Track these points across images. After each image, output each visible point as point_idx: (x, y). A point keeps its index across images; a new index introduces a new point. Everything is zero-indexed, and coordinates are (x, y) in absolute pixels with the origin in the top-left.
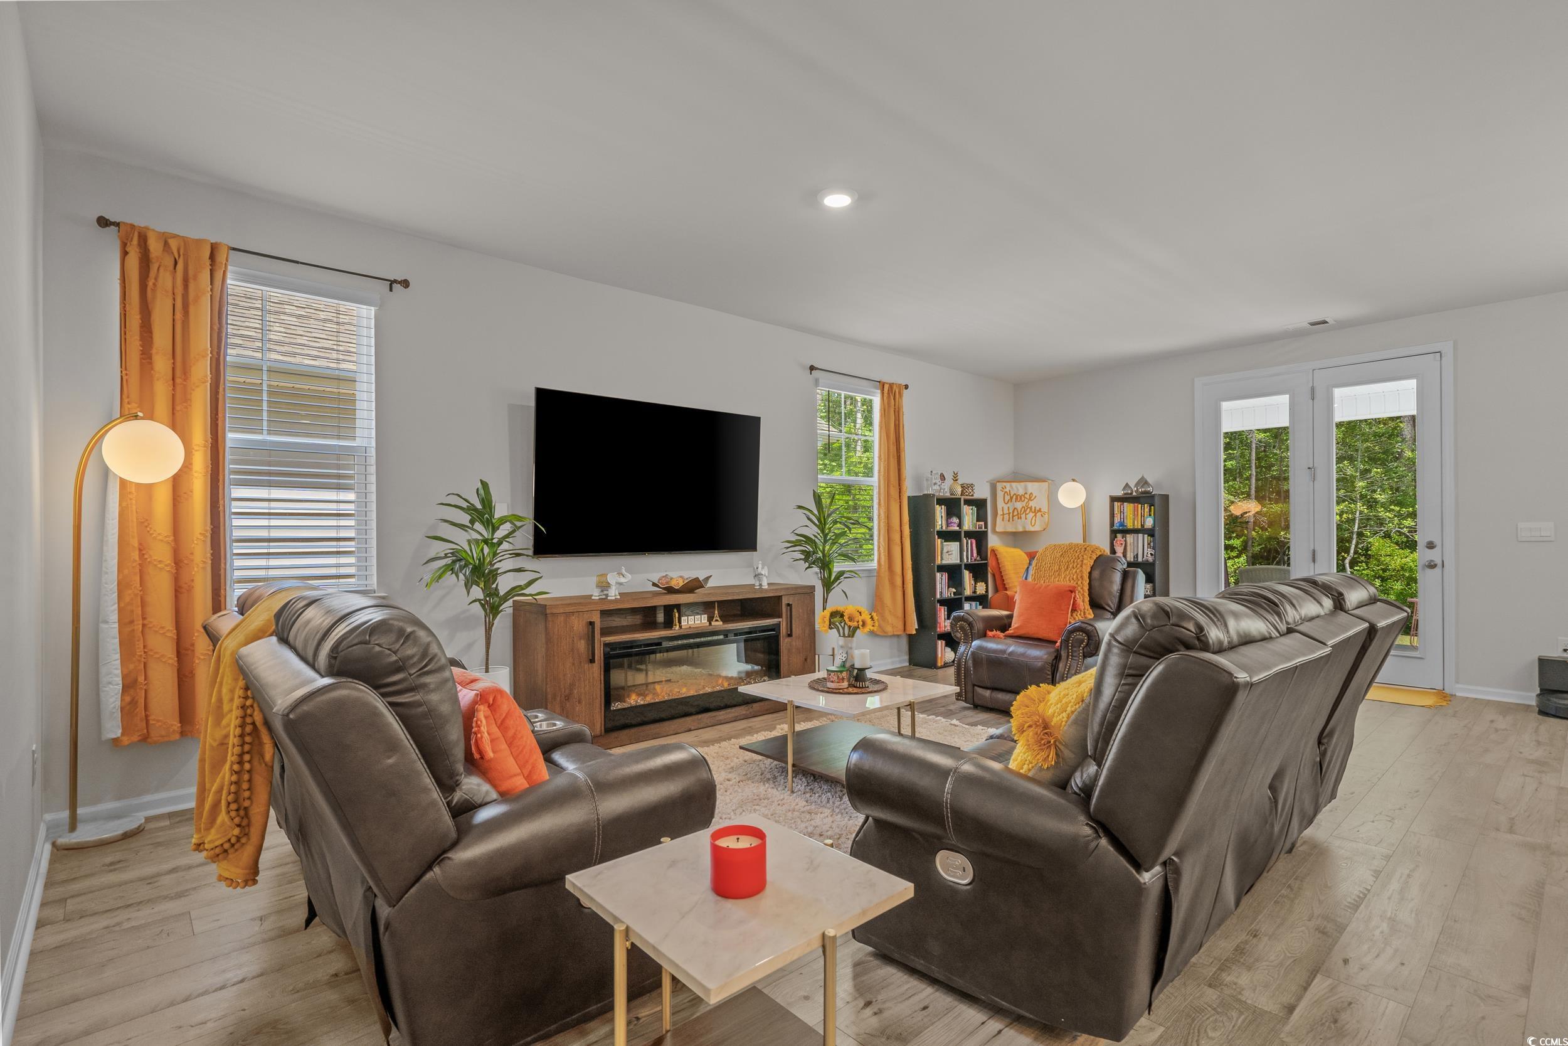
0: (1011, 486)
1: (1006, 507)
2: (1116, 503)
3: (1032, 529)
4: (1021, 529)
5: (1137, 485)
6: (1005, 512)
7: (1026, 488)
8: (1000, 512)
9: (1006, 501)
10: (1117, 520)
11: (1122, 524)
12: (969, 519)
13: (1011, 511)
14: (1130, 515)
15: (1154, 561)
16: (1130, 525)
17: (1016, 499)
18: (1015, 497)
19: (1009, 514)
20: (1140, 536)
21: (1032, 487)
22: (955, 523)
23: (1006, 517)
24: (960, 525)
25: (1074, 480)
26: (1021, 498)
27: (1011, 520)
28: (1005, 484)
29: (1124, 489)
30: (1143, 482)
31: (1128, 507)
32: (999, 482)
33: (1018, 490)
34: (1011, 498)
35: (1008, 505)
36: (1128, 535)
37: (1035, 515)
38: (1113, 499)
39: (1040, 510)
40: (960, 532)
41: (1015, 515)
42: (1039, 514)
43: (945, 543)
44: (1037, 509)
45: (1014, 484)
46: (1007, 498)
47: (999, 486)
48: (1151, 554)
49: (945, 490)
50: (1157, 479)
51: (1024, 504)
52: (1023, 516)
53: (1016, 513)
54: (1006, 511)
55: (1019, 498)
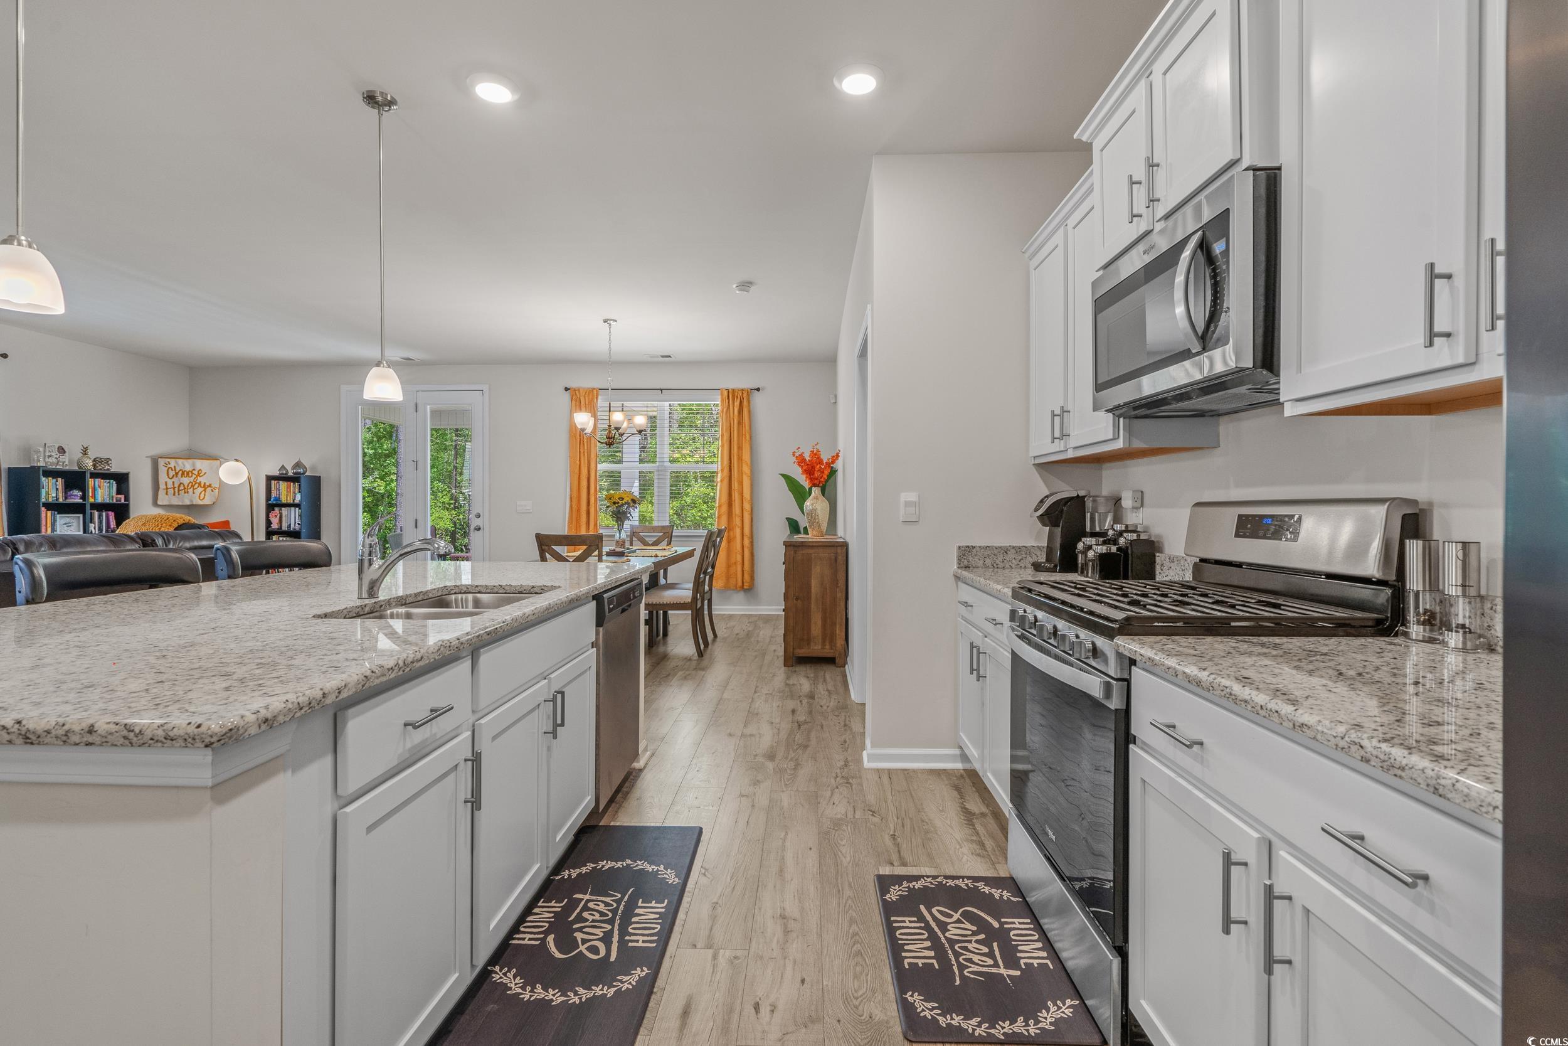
0: (176, 462)
1: (170, 482)
2: (273, 482)
3: (201, 503)
4: (188, 503)
5: (294, 467)
6: (169, 487)
7: (194, 465)
8: (162, 486)
9: (171, 476)
10: (273, 495)
11: (278, 499)
12: (103, 492)
13: (176, 485)
14: (285, 492)
15: (300, 529)
16: (284, 500)
17: (183, 474)
18: (181, 472)
19: (174, 488)
20: (293, 509)
21: (200, 464)
22: (77, 495)
23: (171, 491)
24: (83, 497)
25: (236, 460)
26: (188, 474)
27: (177, 494)
28: (169, 460)
29: (279, 470)
30: (298, 465)
31: (283, 485)
32: (161, 457)
33: (184, 466)
34: (177, 474)
35: (173, 480)
36: (283, 509)
37: (205, 490)
38: (269, 479)
39: (210, 486)
40: (84, 505)
41: (179, 489)
42: (209, 489)
43: (58, 516)
44: (207, 484)
45: (180, 461)
46: (172, 473)
47: (161, 462)
48: (299, 524)
49: (68, 463)
50: (312, 462)
51: (192, 479)
52: (191, 491)
53: (182, 487)
54: (170, 485)
55: (185, 474)
